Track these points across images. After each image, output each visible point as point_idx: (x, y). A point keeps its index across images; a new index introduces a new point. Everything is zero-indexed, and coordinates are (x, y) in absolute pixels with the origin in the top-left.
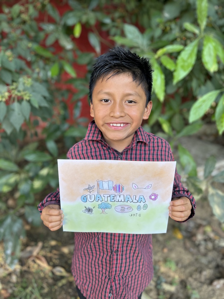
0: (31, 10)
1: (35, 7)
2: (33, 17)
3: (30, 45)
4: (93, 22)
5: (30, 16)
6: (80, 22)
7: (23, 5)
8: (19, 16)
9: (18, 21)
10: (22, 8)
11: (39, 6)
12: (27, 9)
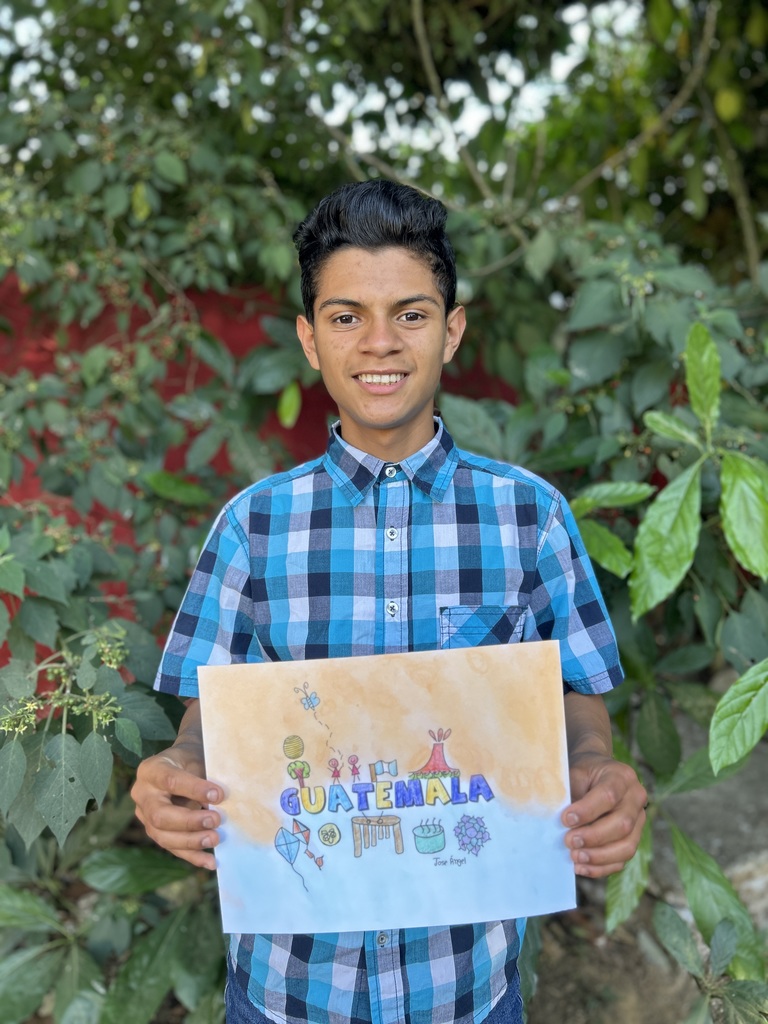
0: (145, 359)
1: (154, 350)
2: (149, 378)
3: (133, 469)
6: (298, 381)
7: (118, 346)
8: (103, 380)
9: (98, 394)
10: (116, 357)
11: (170, 347)
12: (132, 359)
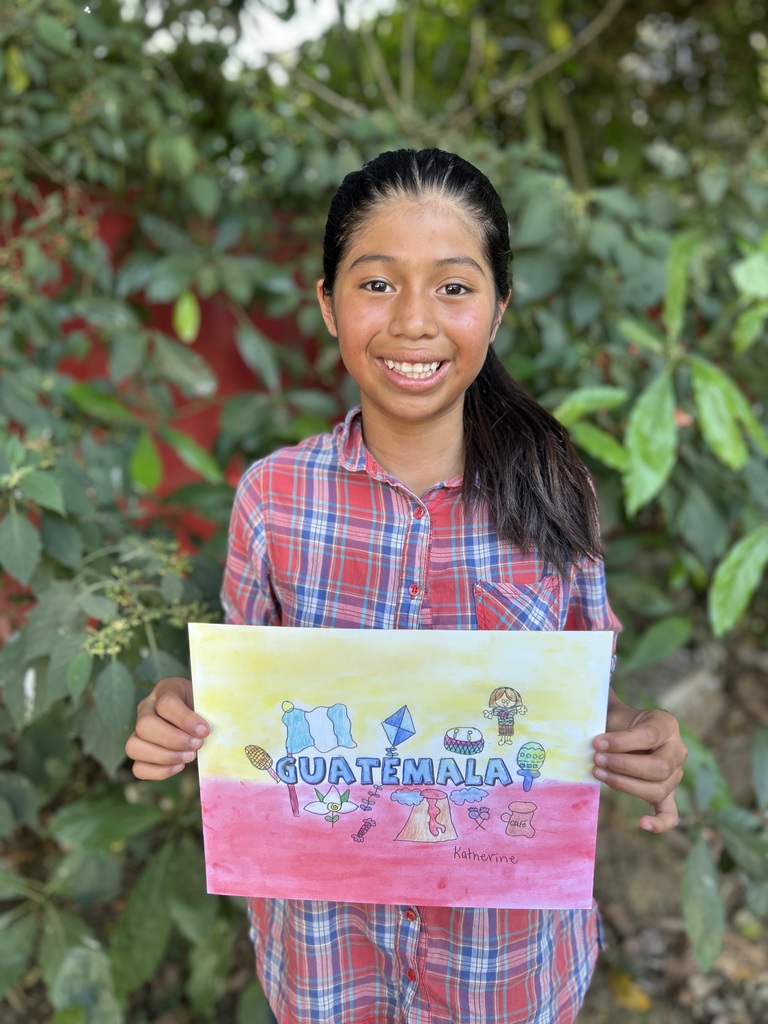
0: (34, 258)
1: (45, 247)
2: (42, 280)
3: (50, 382)
4: (241, 291)
5: (31, 280)
6: (194, 290)
11: (63, 245)
12: (19, 256)
